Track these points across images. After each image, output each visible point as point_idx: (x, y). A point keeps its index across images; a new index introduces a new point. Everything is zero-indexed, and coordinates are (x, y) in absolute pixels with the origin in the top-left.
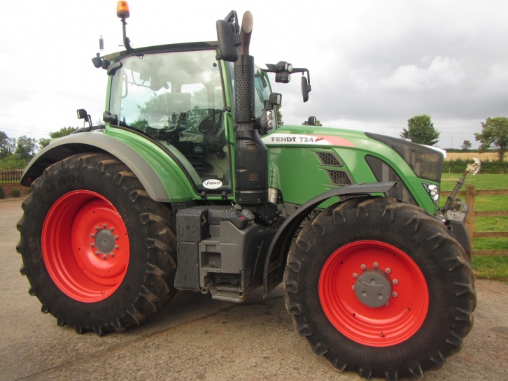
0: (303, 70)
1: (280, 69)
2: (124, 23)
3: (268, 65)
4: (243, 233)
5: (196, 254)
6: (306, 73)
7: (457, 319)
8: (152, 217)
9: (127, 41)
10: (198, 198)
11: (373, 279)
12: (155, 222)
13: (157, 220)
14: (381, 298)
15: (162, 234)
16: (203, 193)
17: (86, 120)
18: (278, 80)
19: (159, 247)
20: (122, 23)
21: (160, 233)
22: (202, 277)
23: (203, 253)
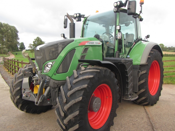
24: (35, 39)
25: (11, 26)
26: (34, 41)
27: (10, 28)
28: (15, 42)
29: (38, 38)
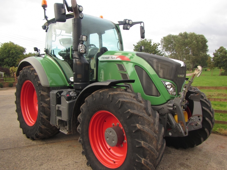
0: (140, 23)
1: (124, 23)
2: (45, 10)
3: (119, 22)
4: (67, 102)
5: (55, 110)
6: (142, 24)
7: (137, 160)
8: (42, 93)
9: (46, 17)
10: (68, 85)
11: (111, 132)
12: (43, 95)
13: (44, 94)
14: (114, 142)
15: (47, 101)
16: (70, 83)
17: (38, 52)
18: (124, 29)
19: (44, 106)
20: (44, 10)
21: (46, 100)
22: (57, 121)
23: (57, 110)
24: (217, 50)
25: (197, 36)
26: (215, 52)
27: (195, 38)
28: (201, 55)
29: (221, 48)
